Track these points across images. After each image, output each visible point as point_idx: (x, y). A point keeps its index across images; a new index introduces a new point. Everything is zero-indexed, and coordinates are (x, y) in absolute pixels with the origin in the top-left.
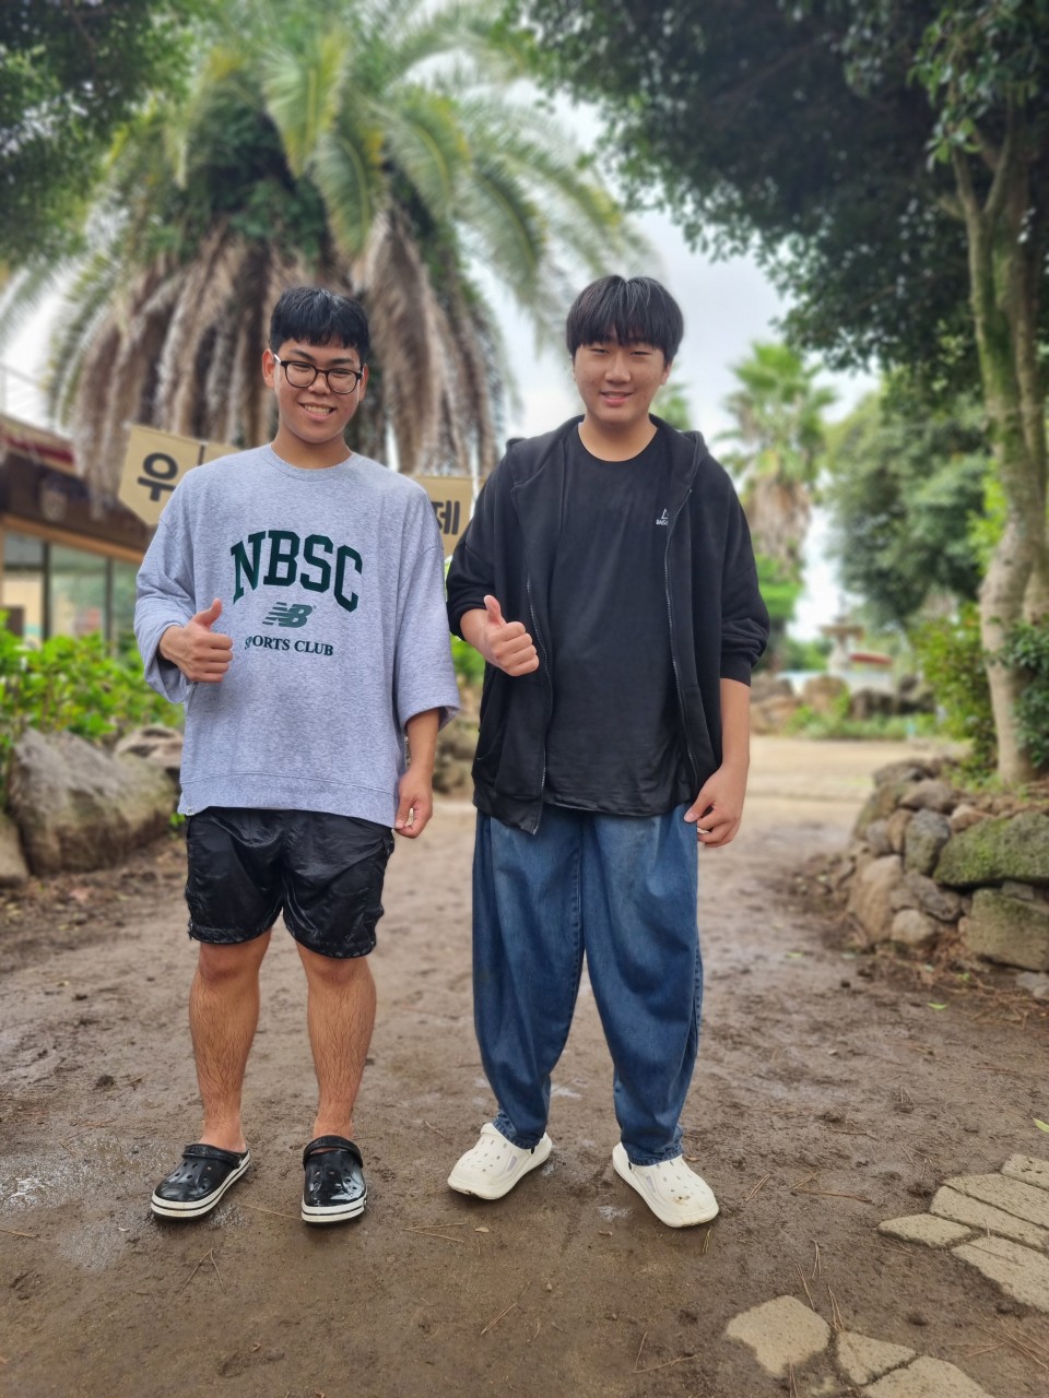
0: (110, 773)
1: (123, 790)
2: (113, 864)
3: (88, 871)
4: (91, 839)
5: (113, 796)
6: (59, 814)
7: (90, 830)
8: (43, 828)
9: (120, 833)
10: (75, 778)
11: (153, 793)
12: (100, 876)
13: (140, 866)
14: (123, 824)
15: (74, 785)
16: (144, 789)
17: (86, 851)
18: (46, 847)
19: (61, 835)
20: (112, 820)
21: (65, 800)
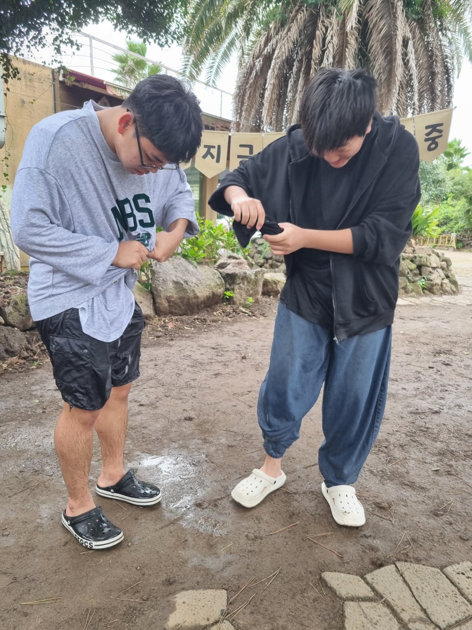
0: (193, 275)
1: (198, 282)
2: (192, 313)
3: (181, 315)
4: (182, 302)
5: (193, 285)
6: (168, 290)
7: (181, 298)
8: (160, 296)
9: (194, 300)
10: (176, 276)
11: (213, 284)
12: (184, 318)
13: (204, 315)
14: (196, 297)
15: (175, 280)
16: (208, 282)
17: (180, 307)
18: (162, 304)
19: (168, 300)
20: (191, 295)
21: (171, 285)
